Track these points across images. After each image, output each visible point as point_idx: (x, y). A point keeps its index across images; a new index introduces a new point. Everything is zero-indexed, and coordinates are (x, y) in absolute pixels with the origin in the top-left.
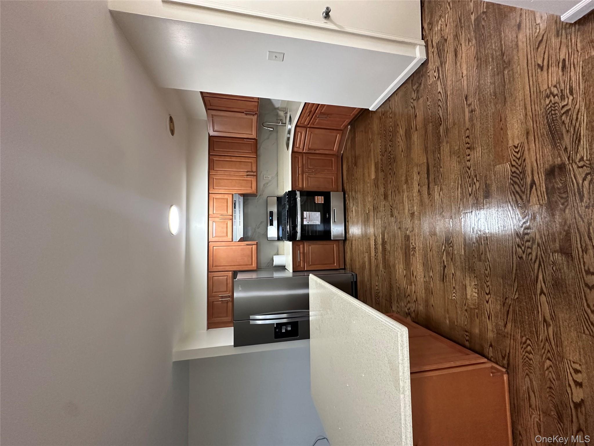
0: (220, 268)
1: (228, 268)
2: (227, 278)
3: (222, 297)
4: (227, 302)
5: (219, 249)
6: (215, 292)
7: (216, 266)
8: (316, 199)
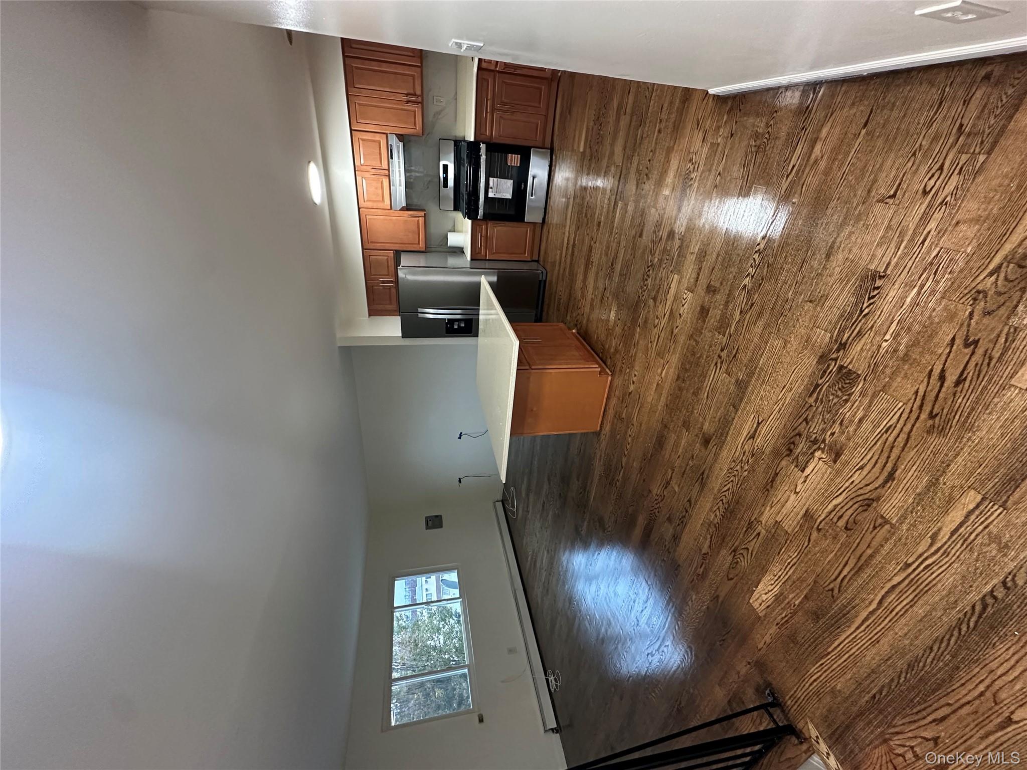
0: (378, 246)
1: (387, 246)
2: (387, 259)
3: (383, 282)
4: (390, 288)
5: (374, 219)
6: (374, 275)
7: (372, 242)
8: (510, 158)
